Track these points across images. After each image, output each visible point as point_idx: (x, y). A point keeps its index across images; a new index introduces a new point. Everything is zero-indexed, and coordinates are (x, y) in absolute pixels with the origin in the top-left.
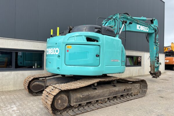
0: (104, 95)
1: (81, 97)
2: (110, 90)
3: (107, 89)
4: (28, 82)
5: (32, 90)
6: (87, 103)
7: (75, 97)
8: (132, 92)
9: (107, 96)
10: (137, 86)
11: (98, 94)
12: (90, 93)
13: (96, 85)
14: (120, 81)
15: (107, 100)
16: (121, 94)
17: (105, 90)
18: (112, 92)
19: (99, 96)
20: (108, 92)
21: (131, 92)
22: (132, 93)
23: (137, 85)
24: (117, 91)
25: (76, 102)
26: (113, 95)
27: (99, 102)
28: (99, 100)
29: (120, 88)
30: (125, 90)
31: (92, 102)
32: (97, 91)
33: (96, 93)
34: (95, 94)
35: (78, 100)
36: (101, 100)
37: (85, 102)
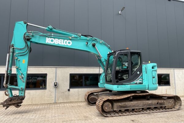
0: (138, 105)
1: (120, 105)
2: (143, 102)
3: (141, 102)
4: (88, 95)
5: (90, 101)
6: (125, 110)
7: (116, 105)
8: (166, 105)
9: (141, 107)
10: (170, 101)
12: (126, 103)
13: (131, 98)
15: (141, 110)
16: (154, 106)
17: (139, 102)
18: (146, 104)
19: (134, 106)
20: (142, 104)
22: (165, 106)
24: (150, 104)
25: (117, 108)
26: (147, 106)
27: (135, 110)
28: (135, 109)
29: (153, 102)
30: (157, 103)
31: (129, 109)
32: (132, 102)
33: (132, 103)
34: (131, 105)
35: (118, 107)
36: (136, 109)
37: (123, 109)
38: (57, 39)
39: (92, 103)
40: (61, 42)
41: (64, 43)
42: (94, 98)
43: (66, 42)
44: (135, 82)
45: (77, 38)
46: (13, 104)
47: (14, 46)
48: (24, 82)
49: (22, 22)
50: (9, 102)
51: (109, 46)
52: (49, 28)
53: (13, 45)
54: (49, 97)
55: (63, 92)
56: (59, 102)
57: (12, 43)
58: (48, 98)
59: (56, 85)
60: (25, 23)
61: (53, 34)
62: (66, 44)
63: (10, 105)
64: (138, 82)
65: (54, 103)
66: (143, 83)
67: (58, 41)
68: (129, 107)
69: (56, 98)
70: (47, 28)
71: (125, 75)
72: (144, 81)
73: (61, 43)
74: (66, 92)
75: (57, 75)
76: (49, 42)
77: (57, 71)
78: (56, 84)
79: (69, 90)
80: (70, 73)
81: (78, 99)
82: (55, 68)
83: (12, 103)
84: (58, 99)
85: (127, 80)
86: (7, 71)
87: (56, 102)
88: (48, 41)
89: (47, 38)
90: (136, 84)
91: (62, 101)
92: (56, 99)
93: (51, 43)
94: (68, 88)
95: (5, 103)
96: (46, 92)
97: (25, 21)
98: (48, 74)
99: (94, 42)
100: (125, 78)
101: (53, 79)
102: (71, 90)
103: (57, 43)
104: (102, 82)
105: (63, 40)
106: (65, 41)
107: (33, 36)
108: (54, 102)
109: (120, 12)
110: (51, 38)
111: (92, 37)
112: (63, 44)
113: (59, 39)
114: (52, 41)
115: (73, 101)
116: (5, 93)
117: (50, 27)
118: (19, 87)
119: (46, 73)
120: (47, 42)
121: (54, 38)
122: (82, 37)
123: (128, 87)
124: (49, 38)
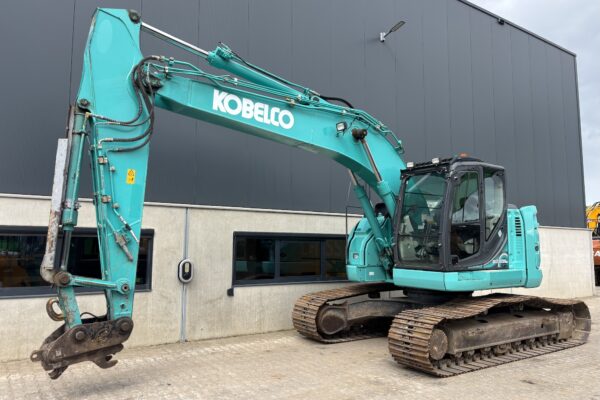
0: (504, 335)
5: (323, 329)
7: (456, 336)
8: (558, 331)
11: (494, 331)
14: (533, 305)
16: (536, 335)
17: (506, 324)
18: (519, 330)
19: (495, 337)
20: (511, 330)
21: (555, 332)
22: (557, 334)
23: (568, 317)
25: (458, 347)
28: (496, 346)
29: (533, 322)
30: (542, 326)
35: (460, 342)
37: (471, 349)
38: (250, 102)
39: (332, 337)
40: (261, 112)
41: (269, 118)
42: (333, 318)
43: (277, 114)
44: (494, 262)
45: (307, 104)
46: (90, 355)
47: (89, 108)
48: (131, 261)
49: (123, 14)
50: (73, 346)
51: (400, 142)
52: (219, 53)
53: (88, 104)
54: (161, 322)
55: (211, 301)
56: (197, 336)
57: (83, 94)
58: (158, 325)
59: (186, 275)
60: (134, 18)
61: (236, 80)
62: (276, 124)
63: (76, 358)
64: (500, 261)
65: (178, 342)
66: (510, 266)
67: (250, 109)
68: (485, 340)
69: (187, 323)
70: (211, 54)
71: (471, 241)
72: (511, 258)
73: (262, 116)
74: (220, 298)
75: (191, 237)
76: (222, 110)
77: (191, 222)
78: (187, 271)
79: (230, 293)
80: (236, 230)
81: (260, 322)
82: (184, 210)
83: (86, 350)
84: (194, 329)
85: (476, 255)
86: (61, 215)
87: (187, 338)
88: (220, 103)
89: (216, 92)
90: (495, 267)
91: (206, 335)
92: (187, 329)
93: (227, 114)
94: (228, 284)
95: (59, 353)
96: (150, 301)
97: (133, 11)
98: (156, 231)
99: (358, 126)
100: (469, 249)
101: (174, 253)
102: (238, 291)
103: (249, 116)
104: (361, 263)
105: (266, 107)
106: (275, 110)
107: (168, 76)
108: (177, 339)
109: (382, 36)
110: (229, 92)
111: (351, 107)
112: (267, 121)
113: (255, 100)
114: (233, 105)
115: (243, 332)
116: (49, 307)
117: (227, 51)
118: (113, 281)
119: (152, 228)
120: (215, 108)
121: (241, 96)
122: (322, 101)
123: (485, 279)
124: (224, 94)
